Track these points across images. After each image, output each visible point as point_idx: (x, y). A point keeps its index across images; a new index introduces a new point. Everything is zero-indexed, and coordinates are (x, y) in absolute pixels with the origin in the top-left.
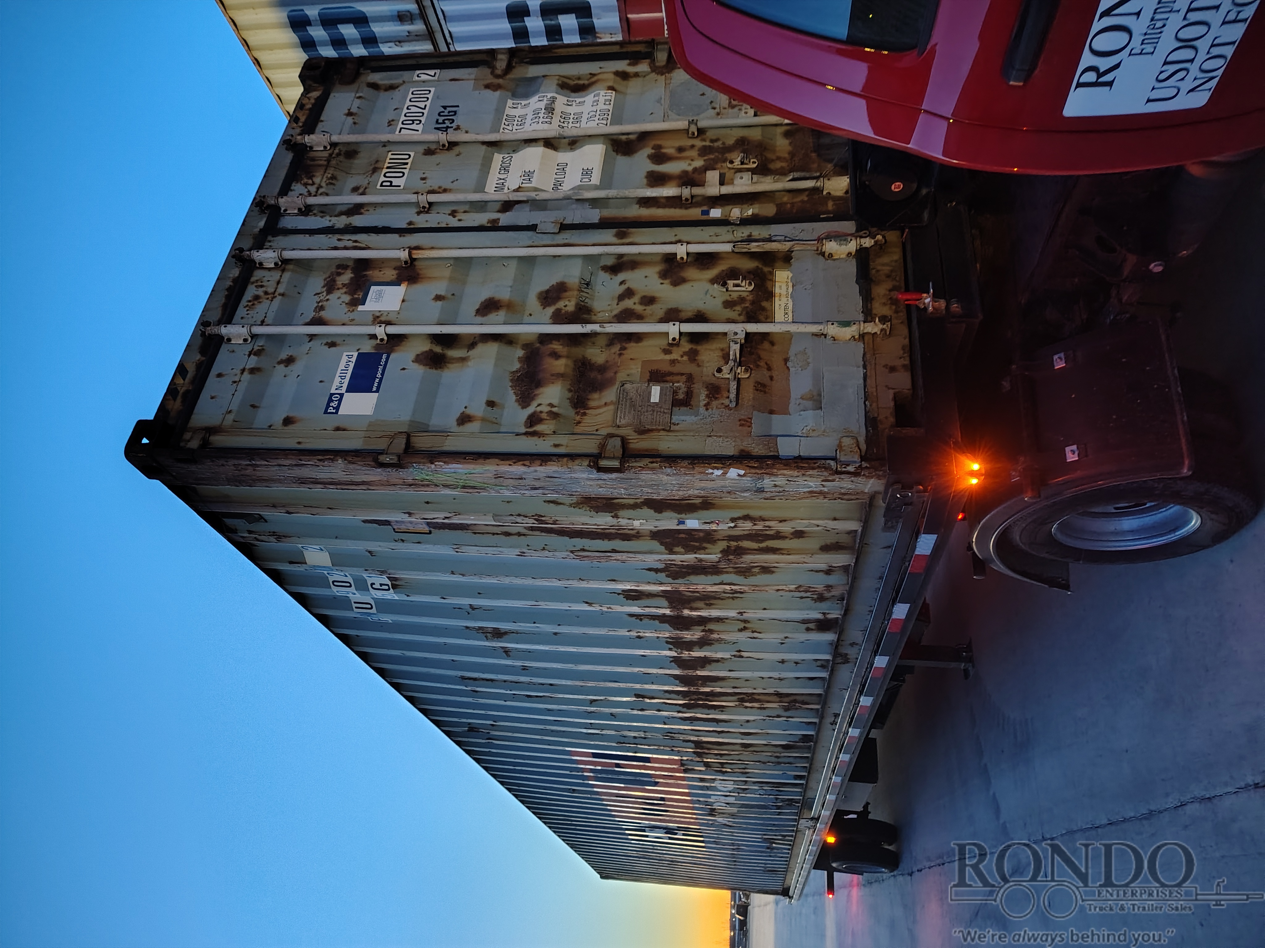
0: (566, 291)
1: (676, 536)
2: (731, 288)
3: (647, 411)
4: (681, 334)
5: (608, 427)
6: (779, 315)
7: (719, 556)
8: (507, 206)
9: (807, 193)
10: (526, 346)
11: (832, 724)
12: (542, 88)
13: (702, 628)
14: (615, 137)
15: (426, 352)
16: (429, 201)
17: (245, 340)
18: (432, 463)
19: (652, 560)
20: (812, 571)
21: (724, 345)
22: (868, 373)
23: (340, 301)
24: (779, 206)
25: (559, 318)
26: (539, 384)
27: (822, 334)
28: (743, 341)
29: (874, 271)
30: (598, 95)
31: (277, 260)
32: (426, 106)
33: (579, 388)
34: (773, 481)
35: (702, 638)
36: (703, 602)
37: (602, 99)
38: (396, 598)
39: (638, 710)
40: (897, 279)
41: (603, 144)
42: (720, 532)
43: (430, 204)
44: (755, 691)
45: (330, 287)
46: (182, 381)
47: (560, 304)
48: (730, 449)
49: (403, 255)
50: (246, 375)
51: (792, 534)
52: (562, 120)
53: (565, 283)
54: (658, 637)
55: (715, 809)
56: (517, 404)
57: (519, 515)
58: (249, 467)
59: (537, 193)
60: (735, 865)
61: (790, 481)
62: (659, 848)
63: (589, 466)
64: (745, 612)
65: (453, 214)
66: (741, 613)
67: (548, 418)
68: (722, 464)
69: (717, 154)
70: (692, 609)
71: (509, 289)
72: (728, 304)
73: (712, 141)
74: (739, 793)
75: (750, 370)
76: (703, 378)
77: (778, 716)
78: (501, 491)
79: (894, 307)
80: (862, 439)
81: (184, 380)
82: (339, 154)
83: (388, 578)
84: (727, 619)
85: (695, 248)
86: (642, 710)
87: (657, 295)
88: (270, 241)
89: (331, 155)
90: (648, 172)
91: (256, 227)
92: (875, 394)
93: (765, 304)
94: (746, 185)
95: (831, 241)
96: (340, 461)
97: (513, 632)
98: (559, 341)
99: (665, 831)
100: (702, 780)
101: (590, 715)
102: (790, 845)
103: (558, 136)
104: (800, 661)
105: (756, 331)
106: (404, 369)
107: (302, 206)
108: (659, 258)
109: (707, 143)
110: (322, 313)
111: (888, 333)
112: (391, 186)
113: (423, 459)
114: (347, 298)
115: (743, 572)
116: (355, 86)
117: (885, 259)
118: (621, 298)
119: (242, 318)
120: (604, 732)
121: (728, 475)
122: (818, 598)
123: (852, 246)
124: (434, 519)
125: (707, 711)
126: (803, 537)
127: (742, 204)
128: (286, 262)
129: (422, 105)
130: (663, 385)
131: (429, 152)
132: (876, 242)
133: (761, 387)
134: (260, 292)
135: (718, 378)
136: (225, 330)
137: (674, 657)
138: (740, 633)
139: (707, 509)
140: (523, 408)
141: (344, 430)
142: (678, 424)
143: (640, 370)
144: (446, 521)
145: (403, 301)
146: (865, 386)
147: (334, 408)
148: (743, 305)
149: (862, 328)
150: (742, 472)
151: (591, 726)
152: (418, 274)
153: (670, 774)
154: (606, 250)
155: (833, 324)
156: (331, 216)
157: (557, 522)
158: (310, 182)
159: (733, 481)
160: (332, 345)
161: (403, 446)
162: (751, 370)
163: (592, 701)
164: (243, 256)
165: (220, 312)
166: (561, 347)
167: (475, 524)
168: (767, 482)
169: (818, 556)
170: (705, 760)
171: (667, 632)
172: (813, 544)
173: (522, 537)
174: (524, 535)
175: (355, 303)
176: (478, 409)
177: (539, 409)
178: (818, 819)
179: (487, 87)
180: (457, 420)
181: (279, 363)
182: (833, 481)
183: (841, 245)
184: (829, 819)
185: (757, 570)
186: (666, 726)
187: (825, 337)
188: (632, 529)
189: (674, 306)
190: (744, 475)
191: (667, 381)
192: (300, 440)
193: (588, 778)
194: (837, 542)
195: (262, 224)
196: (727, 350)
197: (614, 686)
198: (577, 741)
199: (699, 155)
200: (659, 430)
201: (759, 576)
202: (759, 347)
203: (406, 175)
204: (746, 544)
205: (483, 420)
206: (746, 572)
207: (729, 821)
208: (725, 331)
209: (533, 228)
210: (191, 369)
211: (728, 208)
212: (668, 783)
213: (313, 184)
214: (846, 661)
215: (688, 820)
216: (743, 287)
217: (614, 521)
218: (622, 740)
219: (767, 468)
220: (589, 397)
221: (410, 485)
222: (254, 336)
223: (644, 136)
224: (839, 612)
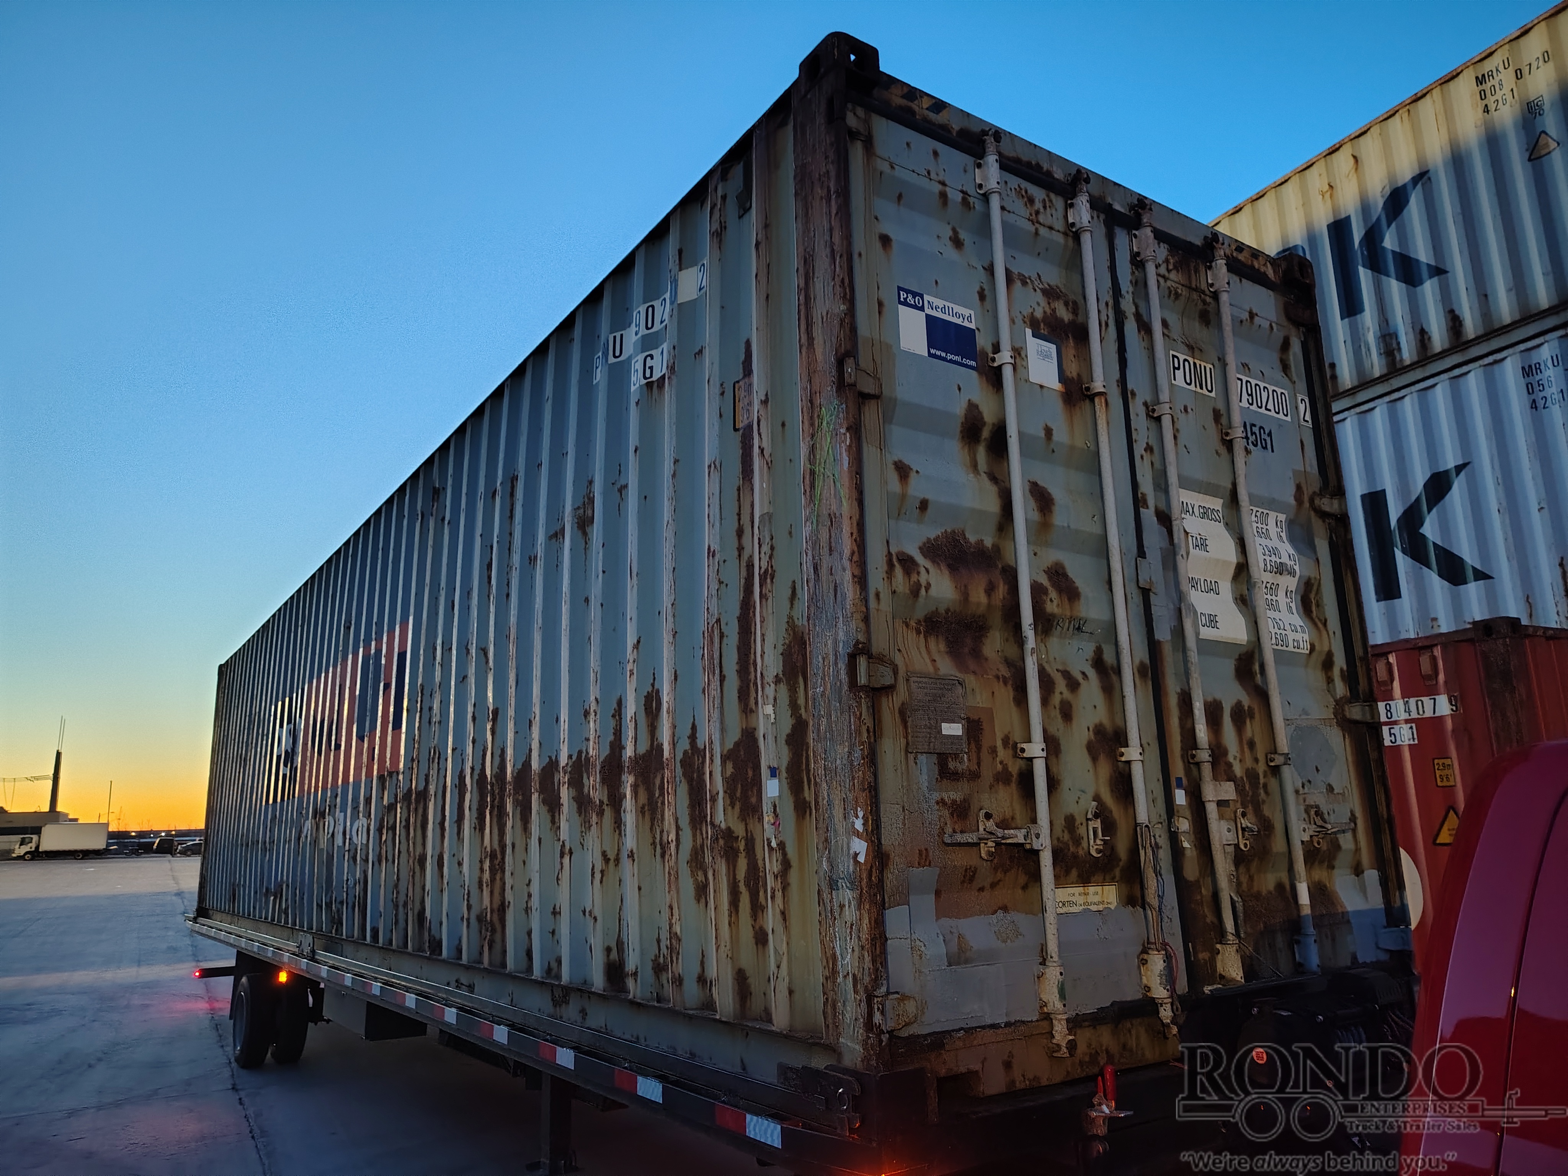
0: (1070, 599)
1: (750, 765)
2: (1092, 825)
3: (929, 719)
4: (1030, 760)
5: (907, 666)
6: (1063, 894)
7: (723, 826)
8: (1165, 519)
9: (1215, 921)
10: (997, 549)
11: (457, 981)
12: (1303, 558)
13: (606, 801)
14: (1257, 656)
15: (983, 418)
16: (1163, 417)
17: (980, 186)
18: (848, 429)
19: (708, 732)
20: (703, 956)
21: (1019, 821)
22: (1000, 1031)
23: (1035, 305)
24: (1197, 884)
25: (1037, 590)
26: (953, 569)
27: (1045, 960)
28: (1028, 847)
29: (1129, 1025)
30: (1304, 632)
31: (1078, 226)
32: (1270, 410)
33: (951, 623)
34: (850, 903)
35: (590, 801)
36: (646, 801)
37: (1299, 636)
38: (633, 388)
39: (474, 713)
40: (1122, 1060)
41: (1248, 642)
42: (759, 827)
43: (1158, 419)
44: (508, 874)
45: (1050, 293)
46: (925, 106)
47: (1053, 594)
48: (890, 837)
49: (1098, 386)
50: (938, 188)
51: (761, 928)
52: (1269, 586)
53: (1079, 599)
54: (588, 740)
55: (324, 818)
56: (924, 540)
57: (772, 548)
58: (826, 190)
59: (1185, 556)
60: (242, 845)
61: (851, 928)
62: (264, 742)
63: (858, 642)
64: (634, 861)
65: (1149, 449)
66: (631, 855)
67: (912, 583)
68: (872, 831)
69: (1250, 794)
70: (635, 788)
71: (1066, 525)
72: (1070, 821)
73: (1265, 786)
74: (349, 851)
75: (991, 858)
76: (976, 794)
77: (469, 907)
78: (808, 524)
79: (1087, 1059)
80: (915, 1030)
81: (927, 109)
82: (1204, 302)
83: (663, 377)
84: (620, 834)
85: (1137, 772)
86: (474, 718)
87: (1074, 722)
88: (1098, 217)
89: (1203, 292)
90: (1221, 702)
91: (1113, 199)
92: (975, 1043)
93: (1074, 873)
94: (1220, 838)
95: (1164, 961)
96: (843, 307)
97: (586, 543)
98: (1008, 594)
99: (290, 750)
100: (368, 800)
101: (464, 649)
102: (273, 919)
103: (1253, 580)
104: (556, 937)
105: (1042, 864)
106: (960, 389)
107: (1142, 256)
108: (1119, 722)
109: (1262, 781)
110: (1018, 284)
111: (1055, 1055)
112: (1174, 368)
113: (853, 416)
114: (1039, 314)
115: (696, 858)
116: (1285, 323)
117: (1144, 1039)
118: (1066, 674)
119: (1006, 182)
120: (438, 668)
121: (856, 840)
122: (659, 964)
123: (1160, 992)
124: (760, 434)
125: (475, 807)
126: (757, 944)
127: (1194, 832)
128: (1076, 237)
129: (1270, 406)
130: (965, 738)
131: (1217, 415)
132: (1168, 1025)
133: (970, 876)
134: (1038, 205)
135: (978, 816)
136: (992, 159)
137: (557, 762)
138: (600, 854)
139: (796, 808)
140: (920, 548)
141: (880, 313)
142: (916, 763)
143: (981, 705)
144: (756, 450)
145: (1042, 387)
146: (983, 1027)
147: (905, 299)
148: (1071, 843)
149: (1059, 1017)
150: (861, 859)
151: (447, 649)
152: (1074, 406)
153: (376, 756)
154: (1125, 651)
155: (1061, 974)
156: (1133, 293)
157: (764, 600)
158: (1171, 267)
159: (845, 846)
160: (982, 296)
161: (866, 390)
162: (991, 861)
163: (484, 651)
164: (1081, 184)
165: (1011, 155)
166: (1001, 597)
167: (752, 490)
168: (847, 895)
169: (730, 966)
170: (399, 805)
171: (596, 751)
172: (747, 958)
173: (736, 553)
174: (740, 556)
175: (1034, 324)
176: (917, 488)
177: (923, 570)
178: (313, 959)
179: (1299, 487)
180: (900, 461)
181: (954, 230)
182: (856, 992)
183: (1160, 976)
184: (314, 975)
185: (701, 877)
186: (450, 751)
187: (1041, 964)
188: (756, 703)
189: (1063, 747)
190: (856, 862)
191: (969, 744)
192: (864, 256)
193: (367, 647)
194: (751, 994)
195: (1117, 207)
196: (1014, 825)
197: (511, 680)
198: (423, 632)
199: (1247, 770)
200: (906, 737)
201: (691, 880)
202: (1021, 869)
203: (1188, 387)
204: (742, 864)
205: (903, 497)
206: (697, 861)
207: (306, 837)
208: (1039, 821)
209: (1141, 553)
210: (940, 118)
211: (1188, 814)
212: (362, 754)
213: (1169, 271)
214: (556, 1003)
215: (307, 782)
216: (1095, 842)
217: (770, 678)
218: (427, 693)
219: (870, 895)
220: (940, 637)
221: (811, 401)
222: (986, 197)
223: (1262, 695)
224: (639, 994)
